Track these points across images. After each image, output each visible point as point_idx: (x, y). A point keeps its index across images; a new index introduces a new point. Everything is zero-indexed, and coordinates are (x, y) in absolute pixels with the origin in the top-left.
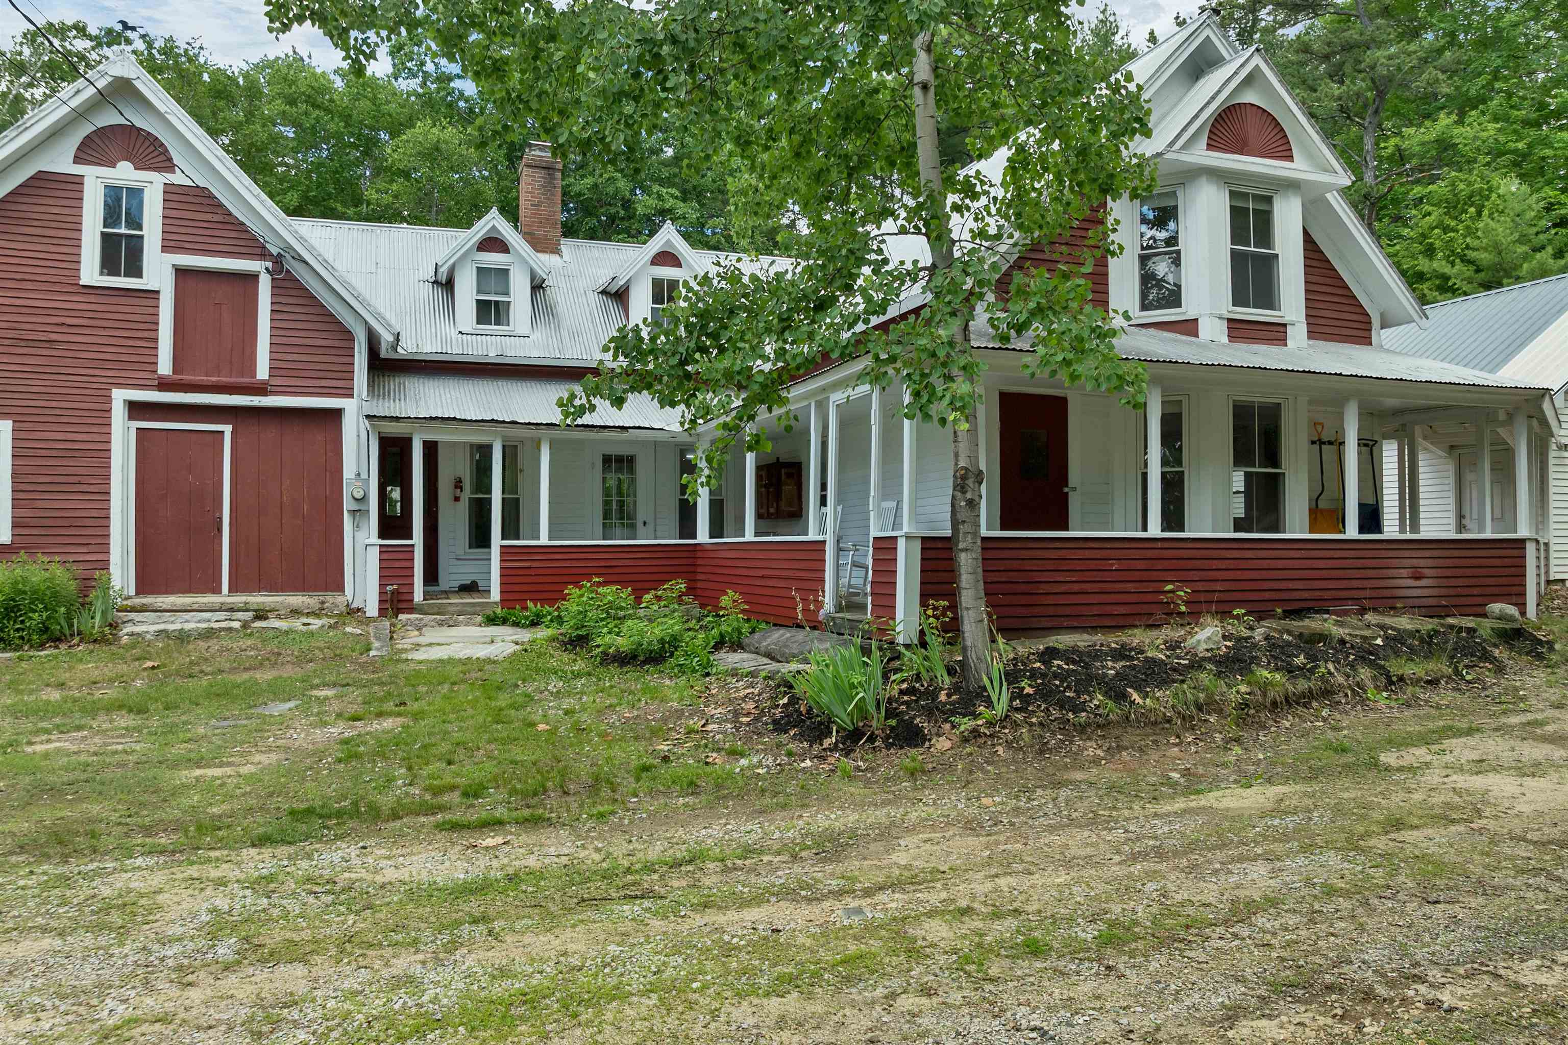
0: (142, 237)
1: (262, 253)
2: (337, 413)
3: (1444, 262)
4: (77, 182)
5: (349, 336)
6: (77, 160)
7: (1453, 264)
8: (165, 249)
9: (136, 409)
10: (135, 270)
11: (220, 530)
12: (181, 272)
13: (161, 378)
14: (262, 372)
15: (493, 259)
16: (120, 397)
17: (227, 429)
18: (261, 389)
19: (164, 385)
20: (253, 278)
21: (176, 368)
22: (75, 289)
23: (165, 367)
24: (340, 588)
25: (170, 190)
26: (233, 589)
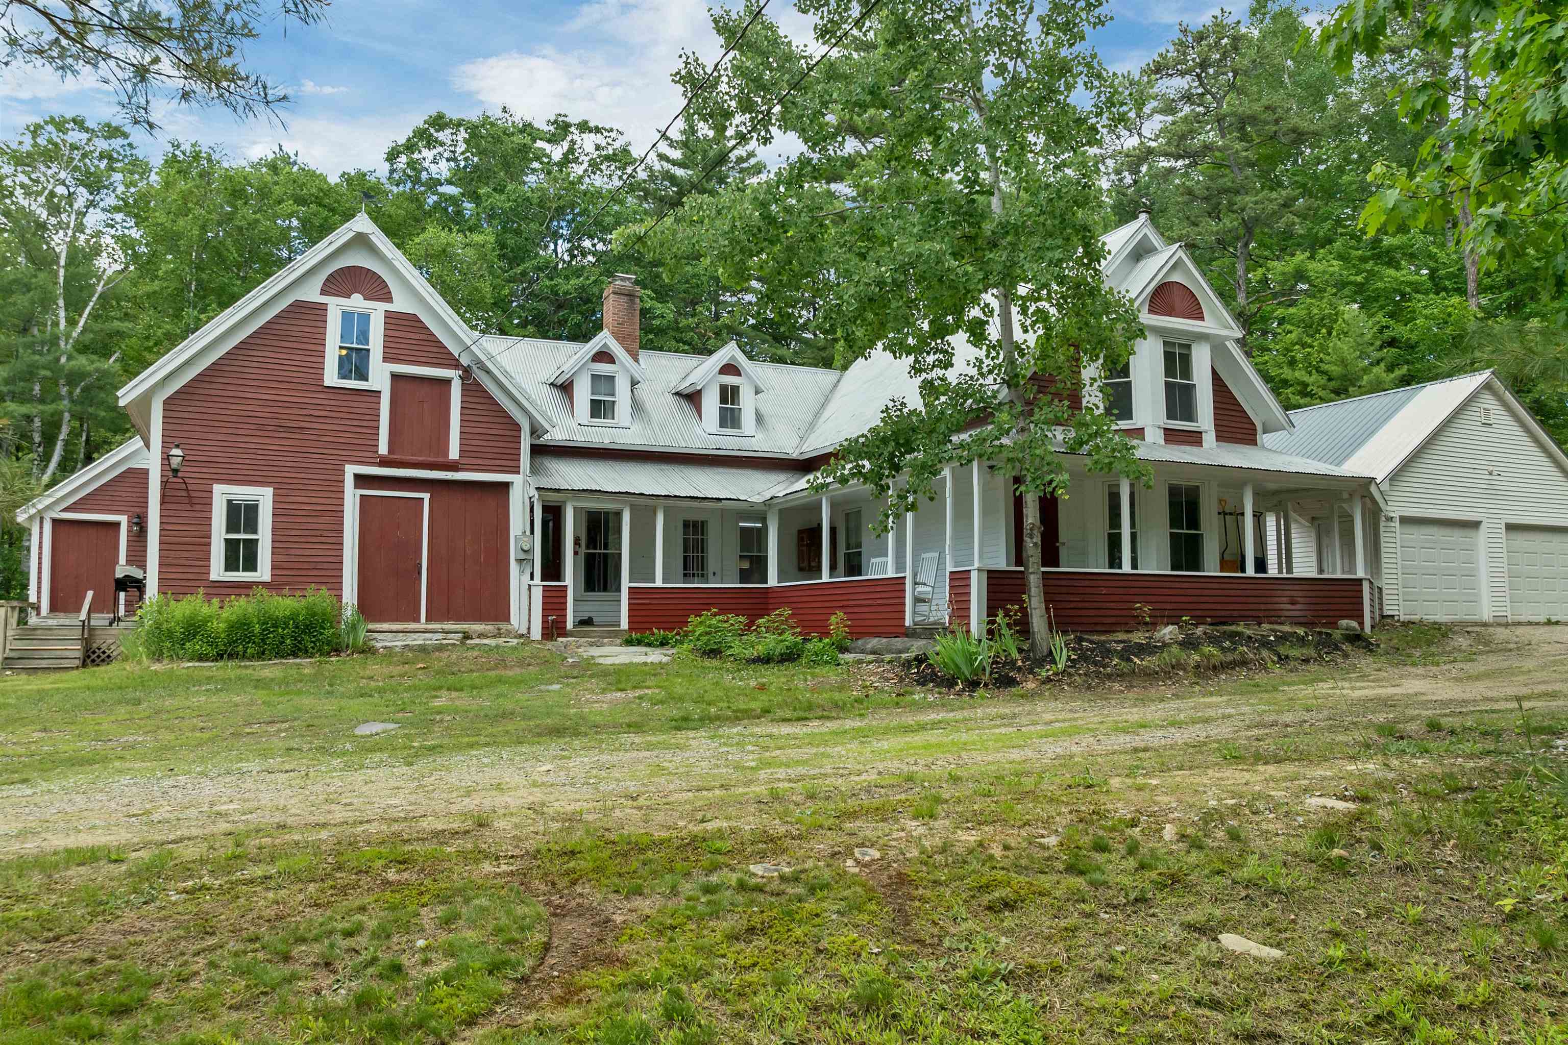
0: (368, 350)
1: (455, 364)
2: (506, 486)
3: (1303, 372)
4: (323, 308)
5: (518, 428)
6: (323, 292)
7: (1310, 373)
8: (386, 359)
9: (361, 480)
10: (364, 377)
11: (420, 573)
12: (395, 377)
13: (380, 457)
14: (454, 453)
15: (603, 368)
16: (350, 470)
17: (426, 496)
18: (453, 466)
19: (384, 462)
20: (447, 382)
21: (390, 451)
22: (320, 389)
23: (383, 449)
24: (507, 619)
25: (389, 315)
26: (428, 619)
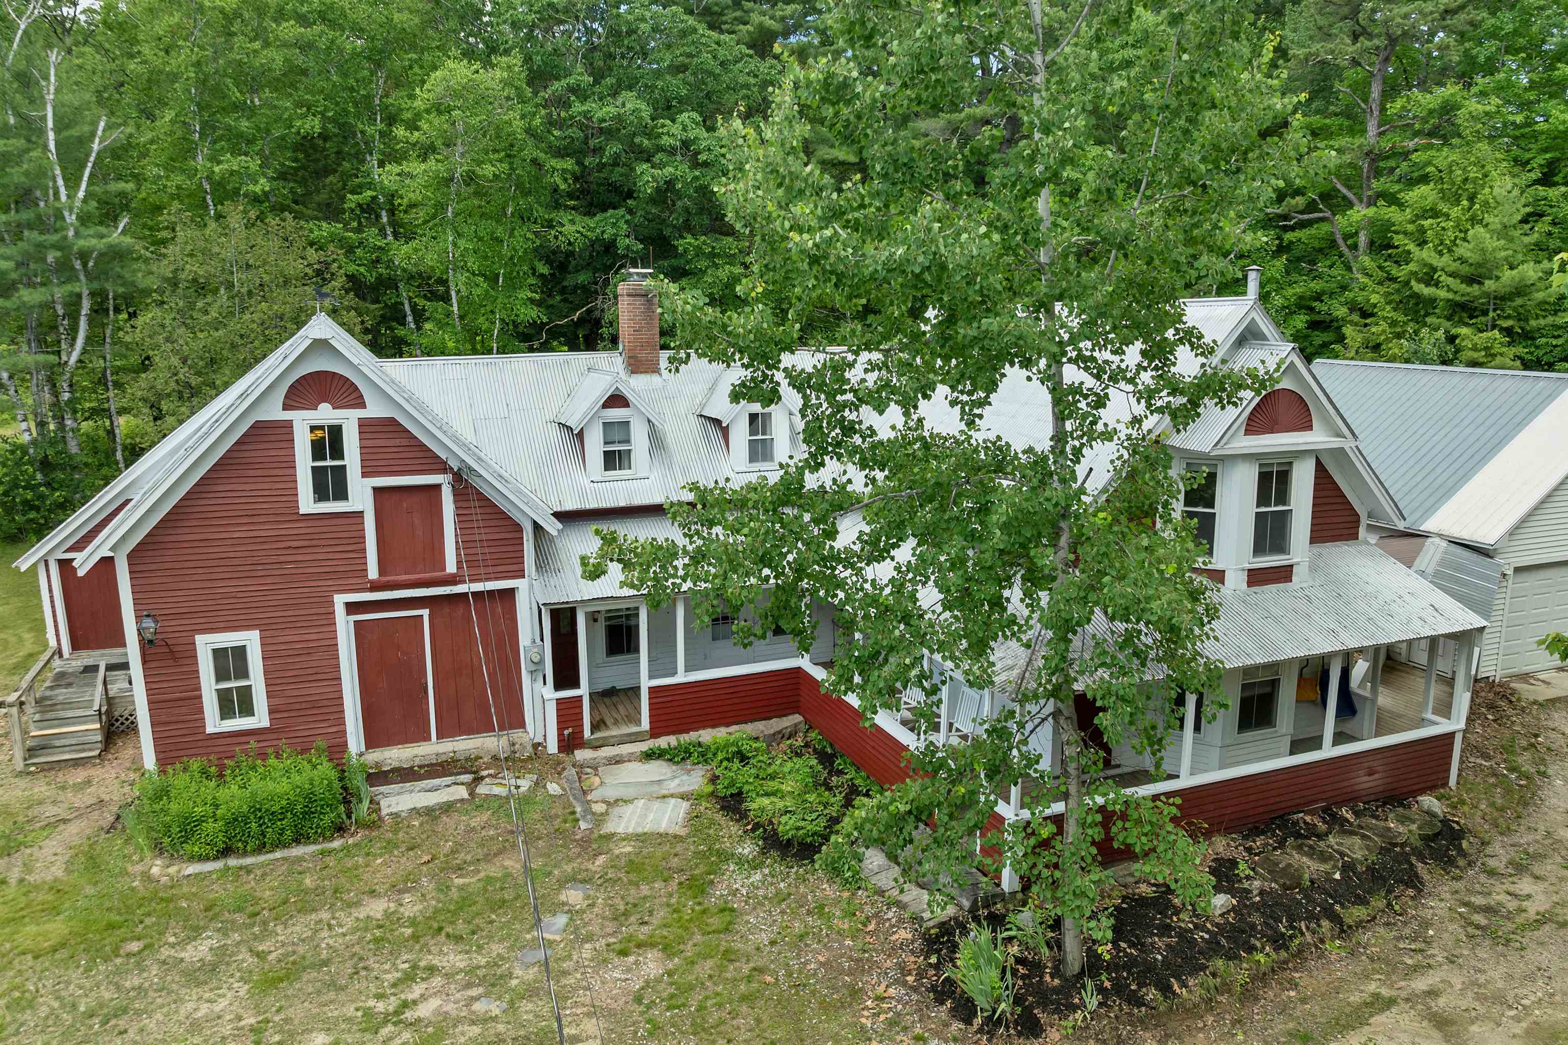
0: (344, 467)
1: (443, 467)
2: (510, 593)
3: (1433, 254)
4: (288, 425)
5: (518, 528)
6: (286, 407)
7: (1441, 254)
8: (364, 475)
9: (352, 608)
10: (341, 494)
11: (426, 692)
12: (377, 490)
13: (371, 582)
14: (451, 567)
15: (616, 414)
16: (340, 600)
17: (425, 613)
18: (452, 580)
19: (375, 587)
20: (438, 487)
21: (382, 571)
22: (295, 517)
23: (373, 573)
24: (522, 725)
25: (365, 425)
26: (440, 736)
